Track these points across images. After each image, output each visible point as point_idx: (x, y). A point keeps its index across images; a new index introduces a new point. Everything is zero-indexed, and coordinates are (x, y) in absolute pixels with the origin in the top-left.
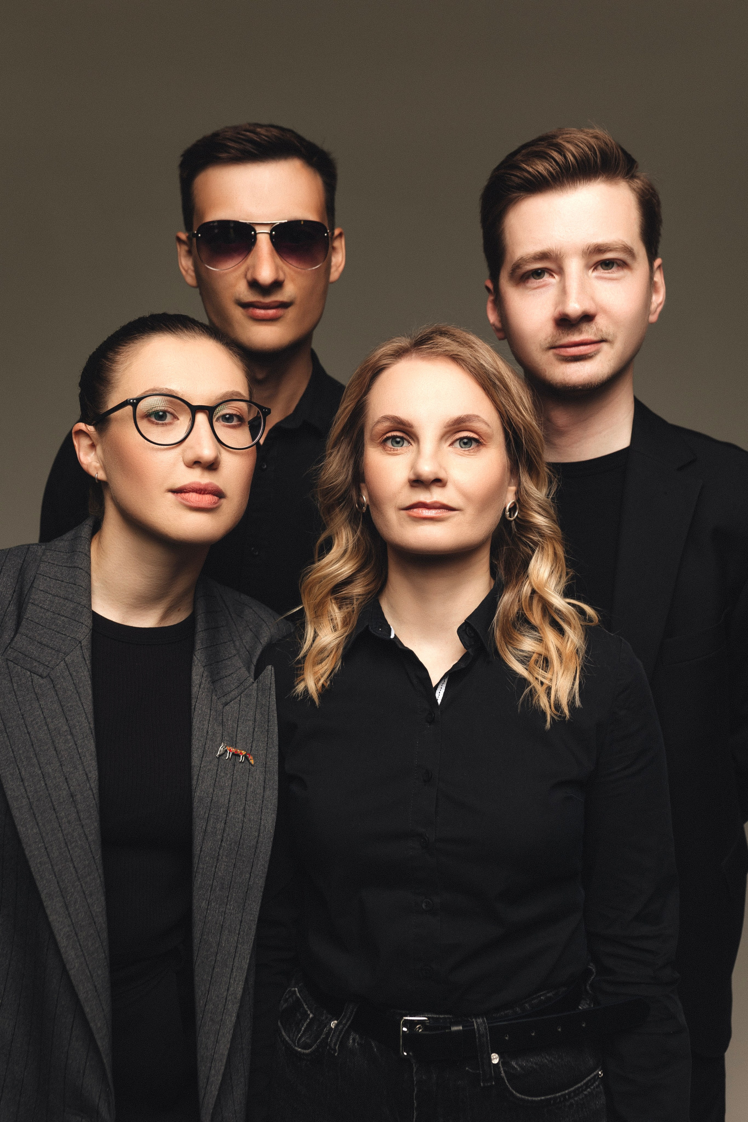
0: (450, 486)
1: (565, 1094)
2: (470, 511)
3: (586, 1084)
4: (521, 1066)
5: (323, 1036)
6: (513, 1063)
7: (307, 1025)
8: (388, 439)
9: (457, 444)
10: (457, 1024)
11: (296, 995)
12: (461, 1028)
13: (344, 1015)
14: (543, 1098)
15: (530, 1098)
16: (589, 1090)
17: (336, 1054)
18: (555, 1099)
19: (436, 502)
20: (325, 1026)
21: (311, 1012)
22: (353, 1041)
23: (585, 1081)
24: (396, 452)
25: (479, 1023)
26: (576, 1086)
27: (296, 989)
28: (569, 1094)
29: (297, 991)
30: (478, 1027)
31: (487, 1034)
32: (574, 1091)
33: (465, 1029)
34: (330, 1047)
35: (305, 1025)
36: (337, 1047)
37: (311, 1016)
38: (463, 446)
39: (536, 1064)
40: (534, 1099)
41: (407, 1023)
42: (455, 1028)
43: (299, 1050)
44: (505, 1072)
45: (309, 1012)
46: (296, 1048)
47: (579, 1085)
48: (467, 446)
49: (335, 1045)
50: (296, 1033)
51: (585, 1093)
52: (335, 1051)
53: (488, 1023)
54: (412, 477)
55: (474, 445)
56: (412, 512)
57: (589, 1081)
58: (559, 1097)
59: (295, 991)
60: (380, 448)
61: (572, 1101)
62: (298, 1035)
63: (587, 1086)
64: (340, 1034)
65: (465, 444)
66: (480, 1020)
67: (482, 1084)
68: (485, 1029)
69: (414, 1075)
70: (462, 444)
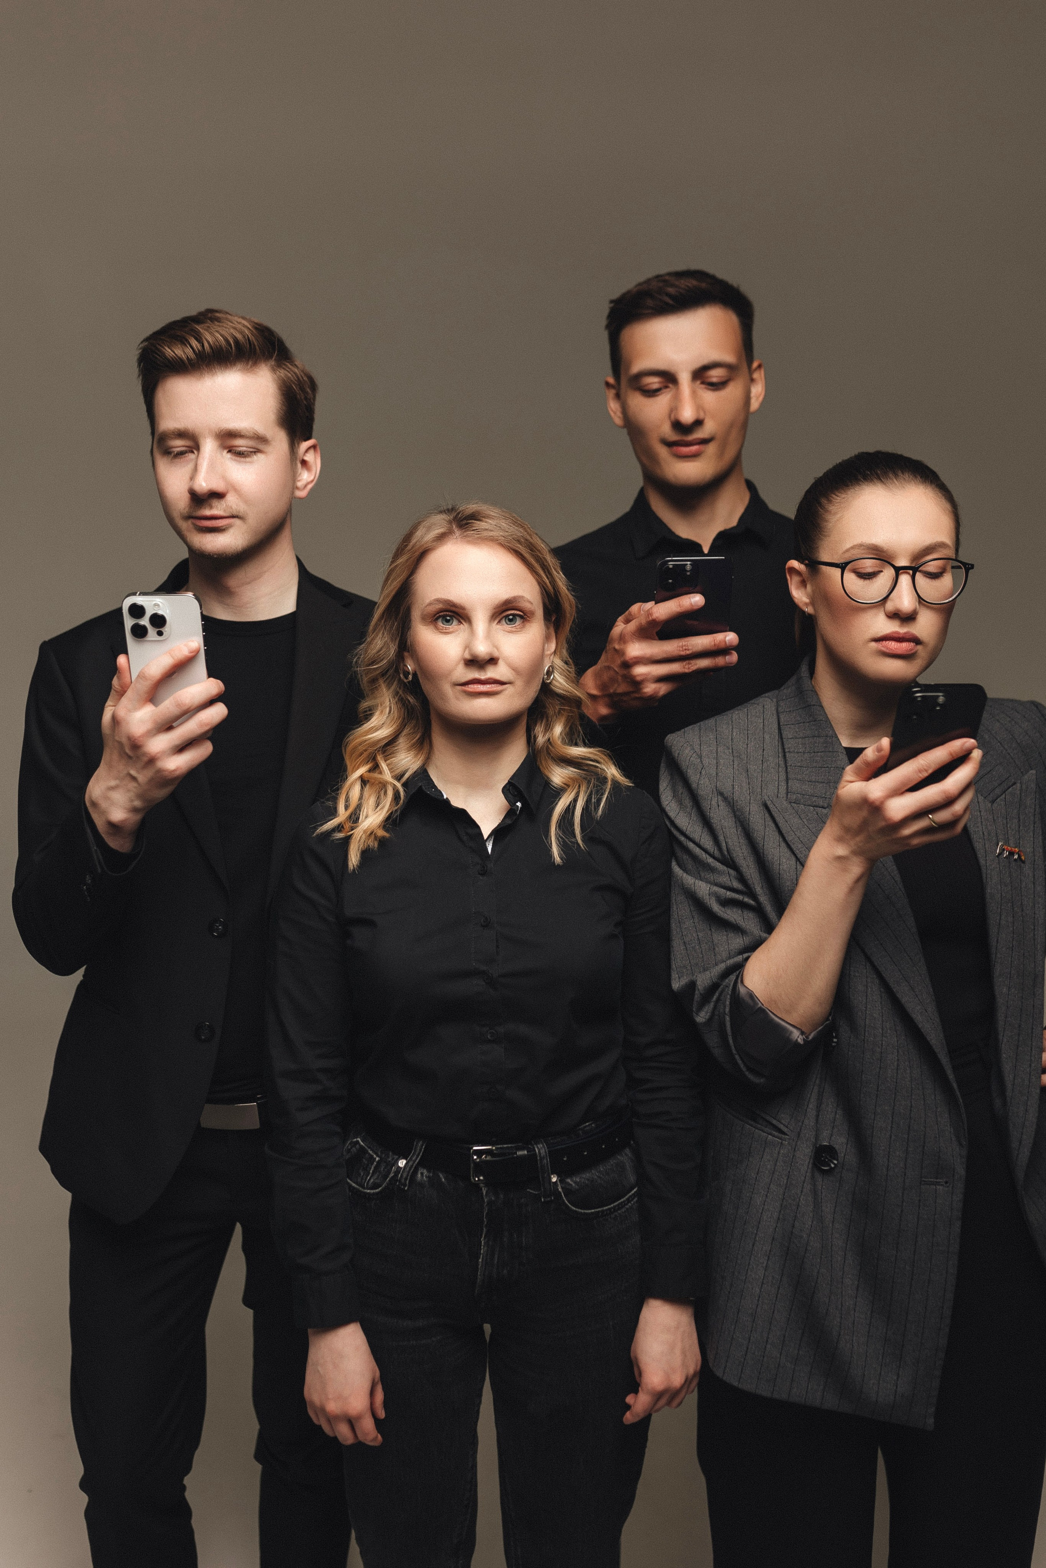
0: (501, 662)
1: (612, 1208)
2: (519, 683)
3: (628, 1199)
4: (575, 1182)
5: (392, 1175)
6: (569, 1180)
7: (375, 1167)
8: (440, 617)
9: (503, 622)
10: (522, 1149)
11: (360, 1144)
12: (526, 1152)
13: (414, 1153)
14: (593, 1211)
15: (583, 1211)
16: (630, 1204)
17: (406, 1188)
18: (603, 1211)
19: (489, 679)
20: (393, 1165)
21: (378, 1156)
22: (423, 1175)
23: (627, 1197)
24: (447, 631)
25: (541, 1149)
26: (620, 1201)
27: (359, 1139)
28: (615, 1207)
29: (360, 1141)
30: (539, 1151)
31: (546, 1156)
32: (618, 1205)
33: (529, 1153)
34: (400, 1181)
35: (373, 1168)
36: (407, 1182)
37: (377, 1159)
38: (509, 623)
39: (588, 1180)
40: (586, 1211)
41: (477, 1152)
42: (520, 1153)
43: (369, 1191)
44: (562, 1188)
45: (375, 1156)
46: (366, 1191)
47: (622, 1200)
48: (512, 623)
49: (406, 1179)
50: (365, 1177)
51: (627, 1207)
52: (405, 1185)
53: (548, 1148)
54: (467, 656)
55: (518, 621)
56: (468, 688)
57: (630, 1196)
58: (606, 1210)
59: (358, 1141)
60: (432, 627)
61: (616, 1213)
62: (366, 1178)
63: (629, 1201)
64: (410, 1170)
65: (511, 620)
66: (540, 1146)
67: (543, 1200)
68: (546, 1152)
69: (484, 1198)
70: (507, 621)
